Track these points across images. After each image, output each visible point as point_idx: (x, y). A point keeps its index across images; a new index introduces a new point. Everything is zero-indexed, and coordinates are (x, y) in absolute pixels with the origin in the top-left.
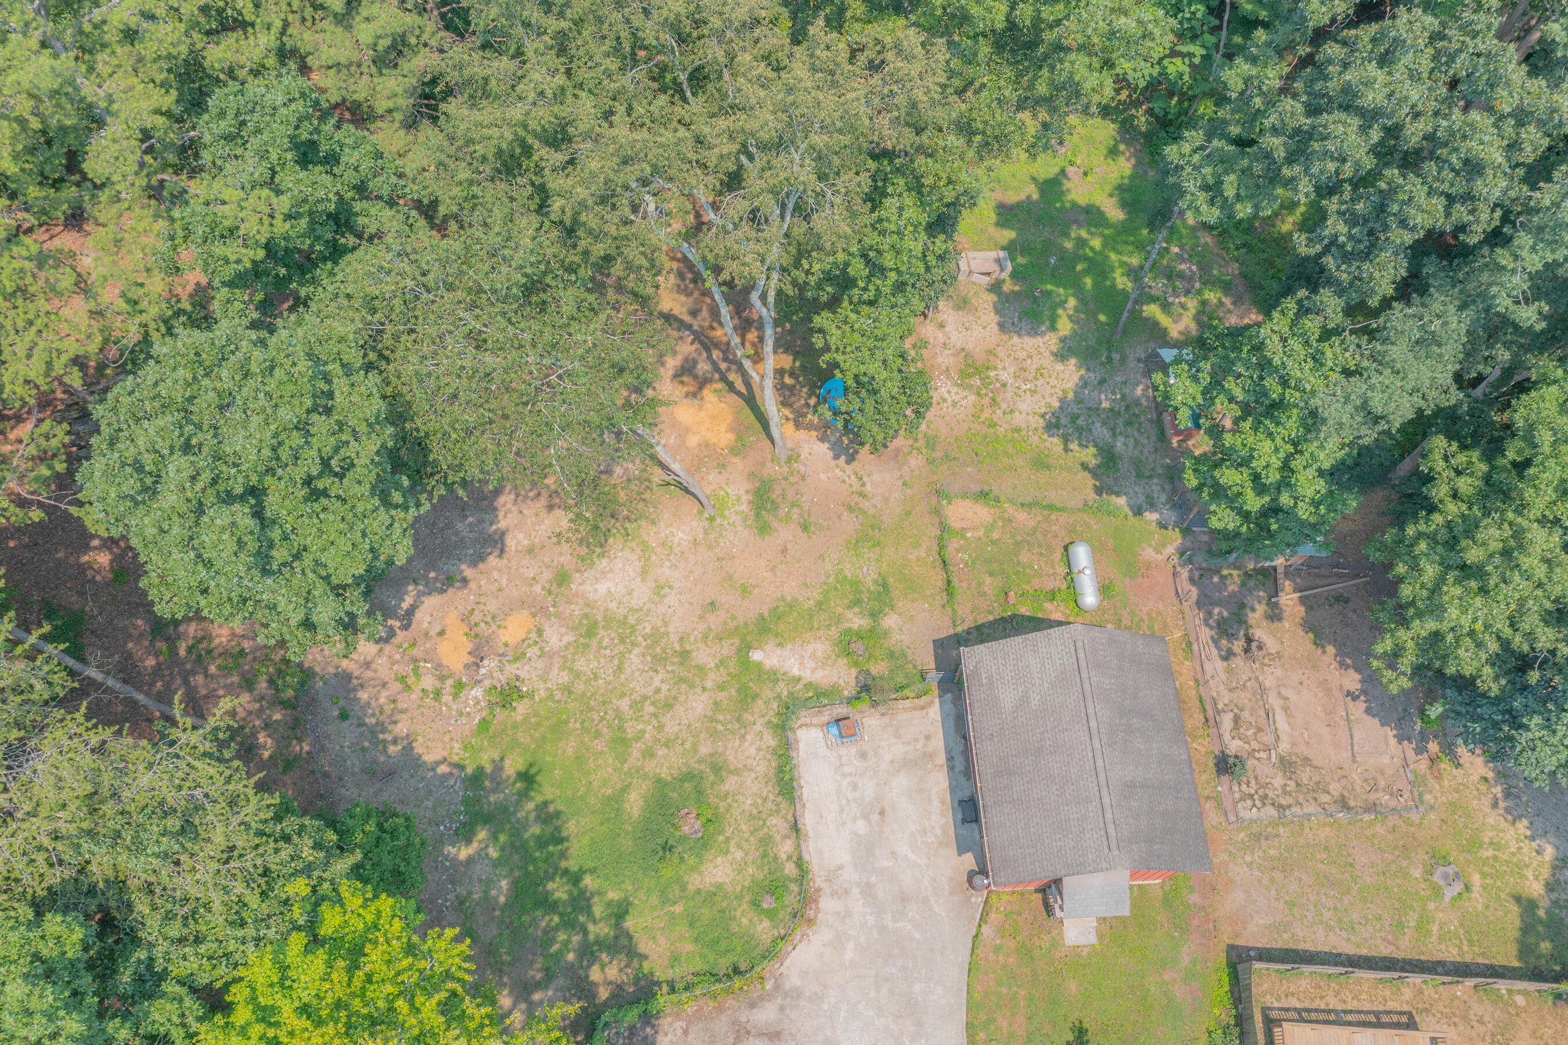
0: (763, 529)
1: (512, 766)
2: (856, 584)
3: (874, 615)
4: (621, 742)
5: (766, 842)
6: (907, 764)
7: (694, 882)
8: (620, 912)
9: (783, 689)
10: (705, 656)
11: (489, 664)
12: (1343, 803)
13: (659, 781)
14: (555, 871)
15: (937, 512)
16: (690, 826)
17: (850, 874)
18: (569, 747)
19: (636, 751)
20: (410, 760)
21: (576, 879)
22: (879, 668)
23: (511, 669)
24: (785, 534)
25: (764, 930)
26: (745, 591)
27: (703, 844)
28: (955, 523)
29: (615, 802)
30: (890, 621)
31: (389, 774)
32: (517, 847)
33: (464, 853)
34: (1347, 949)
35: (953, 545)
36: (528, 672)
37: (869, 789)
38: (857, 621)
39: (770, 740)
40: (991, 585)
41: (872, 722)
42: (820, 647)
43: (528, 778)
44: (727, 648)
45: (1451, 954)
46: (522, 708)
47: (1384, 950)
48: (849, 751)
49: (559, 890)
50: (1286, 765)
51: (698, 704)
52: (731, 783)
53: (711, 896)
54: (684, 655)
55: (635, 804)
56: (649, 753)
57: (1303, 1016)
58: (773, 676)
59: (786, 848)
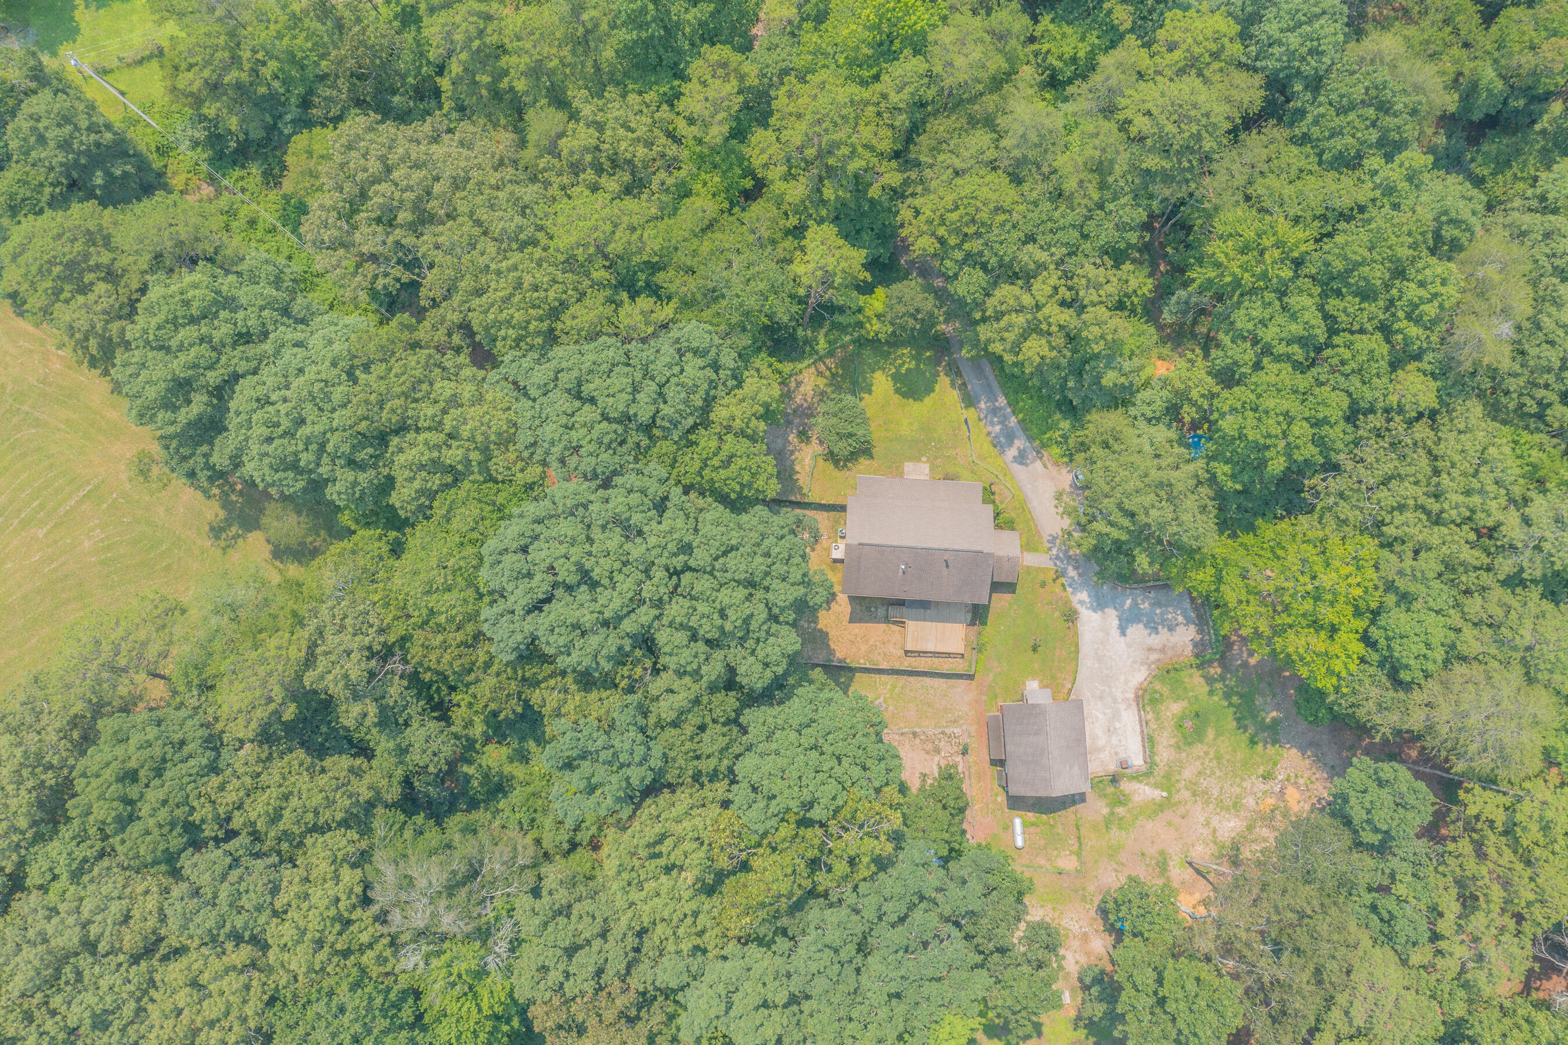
0: (1162, 853)
1: (1260, 747)
2: (1120, 828)
3: (1112, 813)
4: (1218, 758)
5: (1157, 719)
6: (1100, 750)
7: (1185, 704)
8: (1211, 693)
9: (1152, 780)
10: (1186, 794)
11: (1277, 789)
12: (915, 734)
13: (1201, 741)
14: (1238, 707)
15: (1081, 863)
16: (1188, 724)
17: (1122, 707)
18: (1240, 755)
19: (1212, 755)
20: (1303, 750)
21: (1231, 705)
22: (1110, 790)
23: (1267, 787)
24: (1153, 851)
25: (1158, 686)
26: (1169, 824)
27: (1182, 718)
28: (1074, 858)
29: (1218, 734)
30: (1105, 811)
31: (1311, 744)
32: (1254, 717)
33: (1274, 714)
34: (927, 680)
35: (1075, 848)
36: (1261, 786)
37: (1114, 740)
38: (1120, 810)
39: (1157, 759)
40: (1059, 829)
41: (1112, 768)
42: (1137, 798)
43: (1253, 742)
44: (1176, 798)
45: (884, 678)
46: (1261, 771)
47: (911, 679)
48: (1122, 755)
49: (1235, 699)
50: (937, 751)
51: (1188, 773)
52: (1173, 741)
53: (1178, 698)
54: (1194, 794)
55: (1210, 733)
56: (1206, 753)
57: (948, 655)
58: (1156, 786)
59: (1150, 716)
